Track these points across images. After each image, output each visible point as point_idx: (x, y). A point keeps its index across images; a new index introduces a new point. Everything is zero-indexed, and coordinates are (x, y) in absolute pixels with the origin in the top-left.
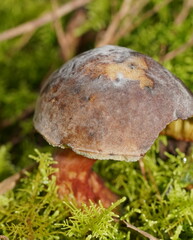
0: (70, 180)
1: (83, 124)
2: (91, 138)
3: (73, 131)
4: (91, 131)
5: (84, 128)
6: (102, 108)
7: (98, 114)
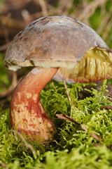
0: (28, 100)
1: (40, 45)
2: (45, 52)
3: (34, 51)
4: (45, 49)
5: (41, 48)
6: (52, 35)
7: (49, 38)
